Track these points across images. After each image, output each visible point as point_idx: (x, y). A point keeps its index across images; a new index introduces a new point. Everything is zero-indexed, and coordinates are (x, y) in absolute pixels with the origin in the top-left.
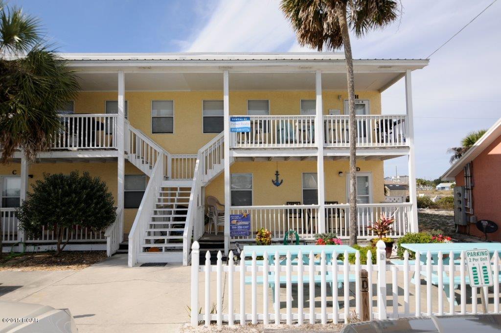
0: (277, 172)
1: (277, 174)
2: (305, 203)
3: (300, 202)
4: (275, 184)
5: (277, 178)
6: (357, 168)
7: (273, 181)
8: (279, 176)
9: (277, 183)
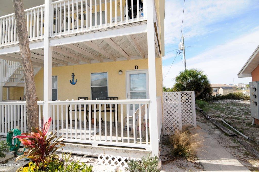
0: (73, 74)
1: (73, 75)
2: (93, 99)
3: (87, 98)
4: (71, 83)
5: (73, 78)
6: (135, 66)
7: (70, 81)
8: (74, 77)
9: (73, 83)
